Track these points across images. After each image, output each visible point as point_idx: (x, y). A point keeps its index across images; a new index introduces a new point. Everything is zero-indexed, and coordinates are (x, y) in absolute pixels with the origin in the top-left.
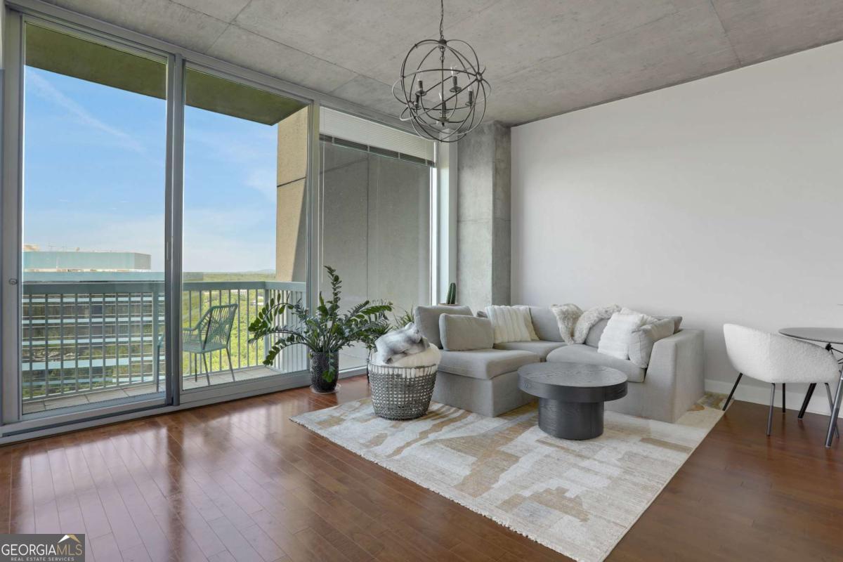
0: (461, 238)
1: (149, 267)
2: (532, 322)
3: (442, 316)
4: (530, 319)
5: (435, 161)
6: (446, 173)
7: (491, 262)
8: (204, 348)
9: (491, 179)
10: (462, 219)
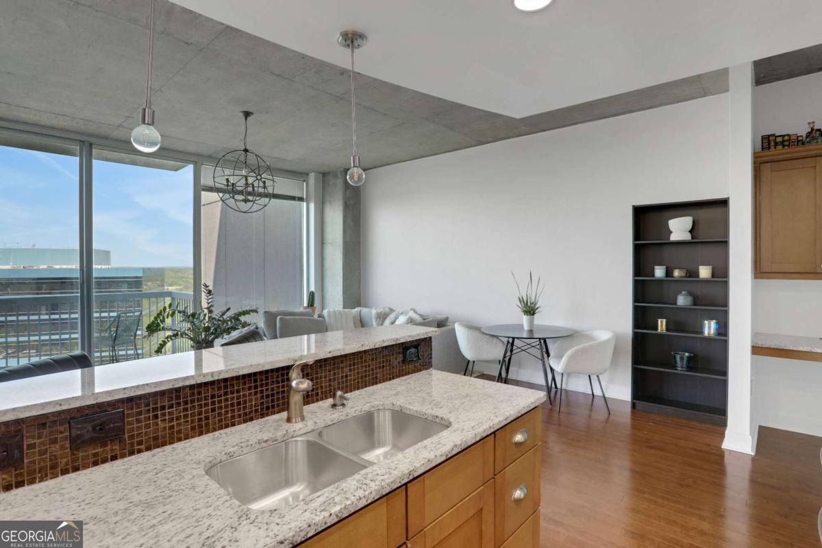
0: (324, 256)
1: (108, 263)
2: (361, 321)
3: (278, 318)
4: (359, 319)
5: (305, 197)
6: (312, 206)
7: (342, 275)
8: (114, 343)
9: (342, 213)
10: (325, 242)
